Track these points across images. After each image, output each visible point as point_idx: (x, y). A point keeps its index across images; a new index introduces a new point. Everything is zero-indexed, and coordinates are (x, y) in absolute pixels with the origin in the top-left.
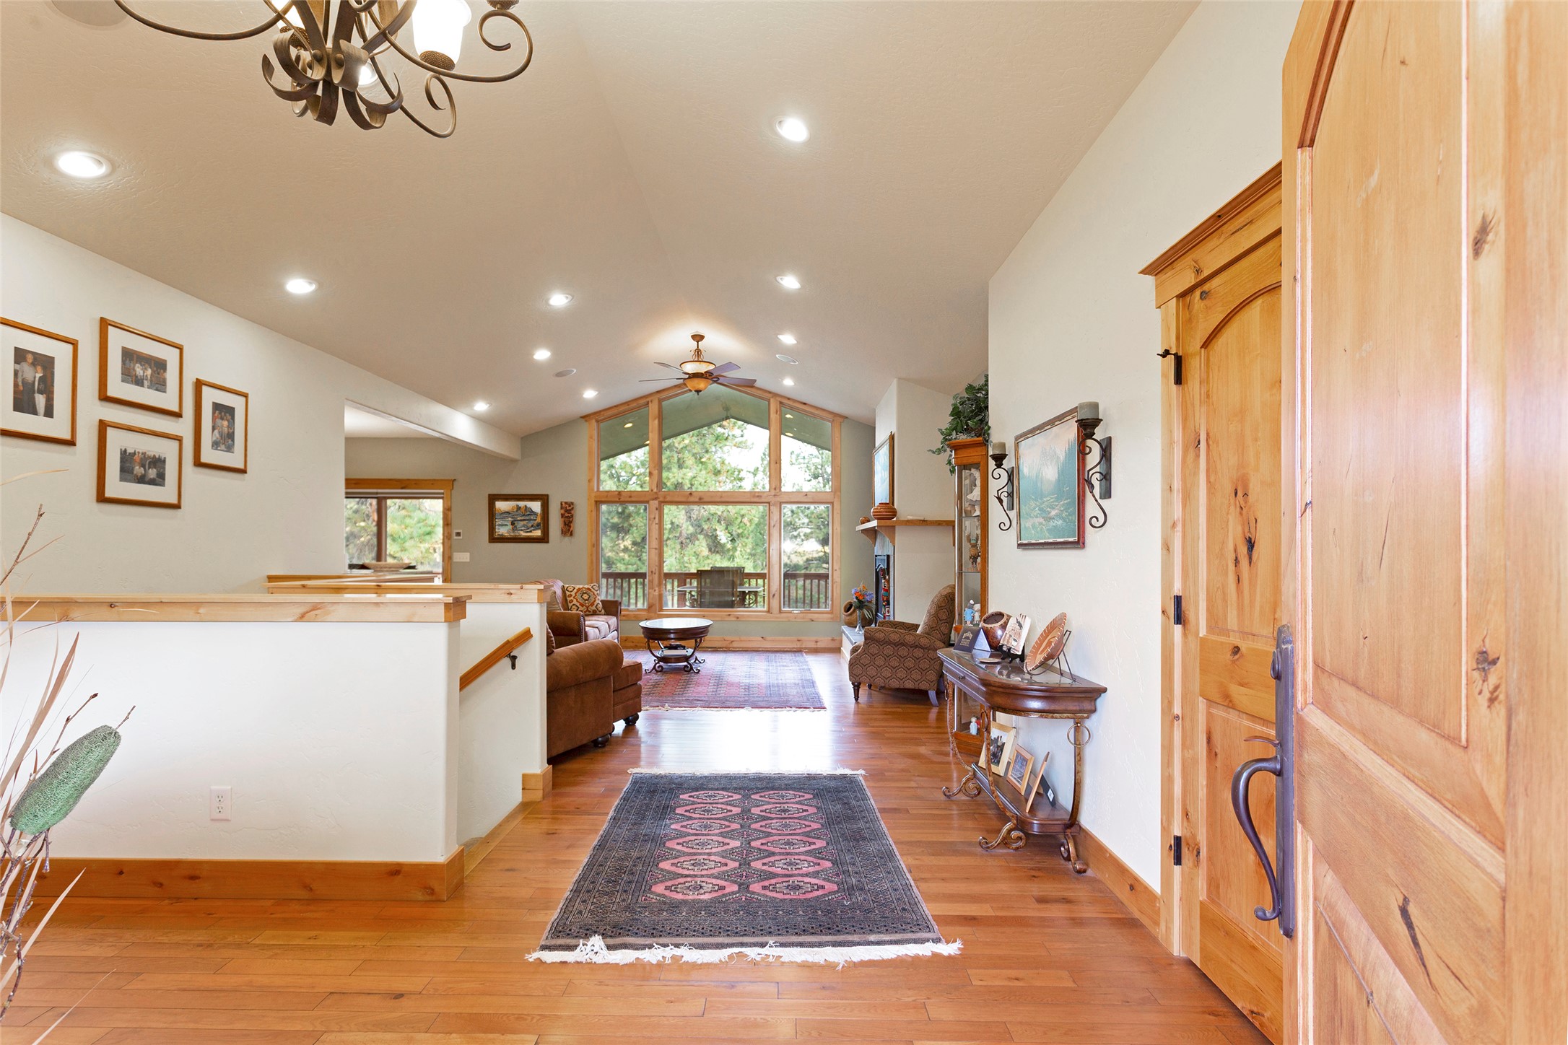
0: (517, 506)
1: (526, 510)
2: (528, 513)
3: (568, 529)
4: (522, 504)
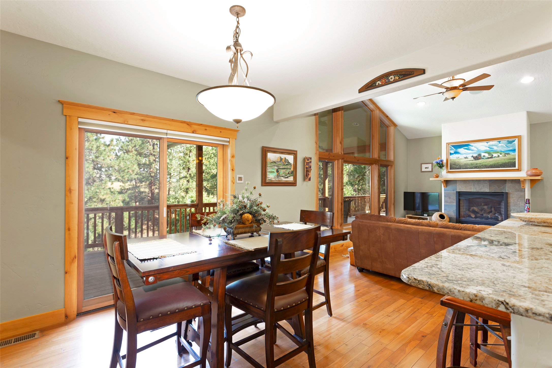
0: (281, 157)
1: (285, 161)
2: (287, 163)
3: (306, 177)
4: (283, 156)
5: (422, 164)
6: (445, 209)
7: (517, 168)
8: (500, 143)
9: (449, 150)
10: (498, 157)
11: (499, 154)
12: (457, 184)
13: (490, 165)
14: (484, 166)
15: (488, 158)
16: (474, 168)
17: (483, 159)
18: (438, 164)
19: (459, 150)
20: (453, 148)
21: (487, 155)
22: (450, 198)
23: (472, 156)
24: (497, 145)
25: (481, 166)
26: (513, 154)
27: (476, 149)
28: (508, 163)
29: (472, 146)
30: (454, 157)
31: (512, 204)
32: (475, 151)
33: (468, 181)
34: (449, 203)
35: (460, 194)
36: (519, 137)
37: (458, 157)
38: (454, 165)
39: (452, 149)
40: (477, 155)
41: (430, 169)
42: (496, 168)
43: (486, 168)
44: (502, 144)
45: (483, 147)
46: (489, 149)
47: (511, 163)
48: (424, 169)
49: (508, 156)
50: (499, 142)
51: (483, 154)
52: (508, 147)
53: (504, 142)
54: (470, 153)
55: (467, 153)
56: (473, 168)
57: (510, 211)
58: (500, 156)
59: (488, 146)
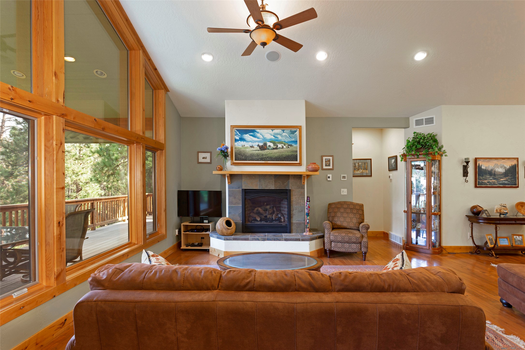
5: (198, 152)
6: (229, 213)
7: (298, 162)
8: (284, 132)
9: (234, 135)
10: (282, 148)
11: (283, 145)
12: (243, 180)
13: (276, 157)
14: (270, 158)
15: (274, 149)
16: (260, 161)
17: (269, 149)
18: (222, 152)
19: (244, 136)
20: (238, 132)
21: (272, 145)
22: (235, 198)
23: (258, 145)
24: (281, 134)
25: (267, 158)
26: (295, 146)
27: (261, 137)
28: (291, 156)
29: (258, 133)
30: (239, 144)
31: (295, 202)
32: (261, 140)
33: (254, 176)
34: (234, 204)
35: (246, 192)
36: (300, 127)
37: (243, 145)
38: (239, 154)
39: (237, 134)
40: (262, 144)
41: (208, 160)
42: (281, 161)
43: (272, 161)
44: (286, 134)
45: (268, 134)
46: (274, 138)
47: (293, 156)
48: (201, 160)
49: (291, 148)
50: (283, 130)
51: (269, 144)
52: (291, 138)
53: (287, 131)
54: (256, 142)
55: (253, 141)
56: (259, 159)
57: (293, 211)
58: (285, 147)
59: (273, 134)
